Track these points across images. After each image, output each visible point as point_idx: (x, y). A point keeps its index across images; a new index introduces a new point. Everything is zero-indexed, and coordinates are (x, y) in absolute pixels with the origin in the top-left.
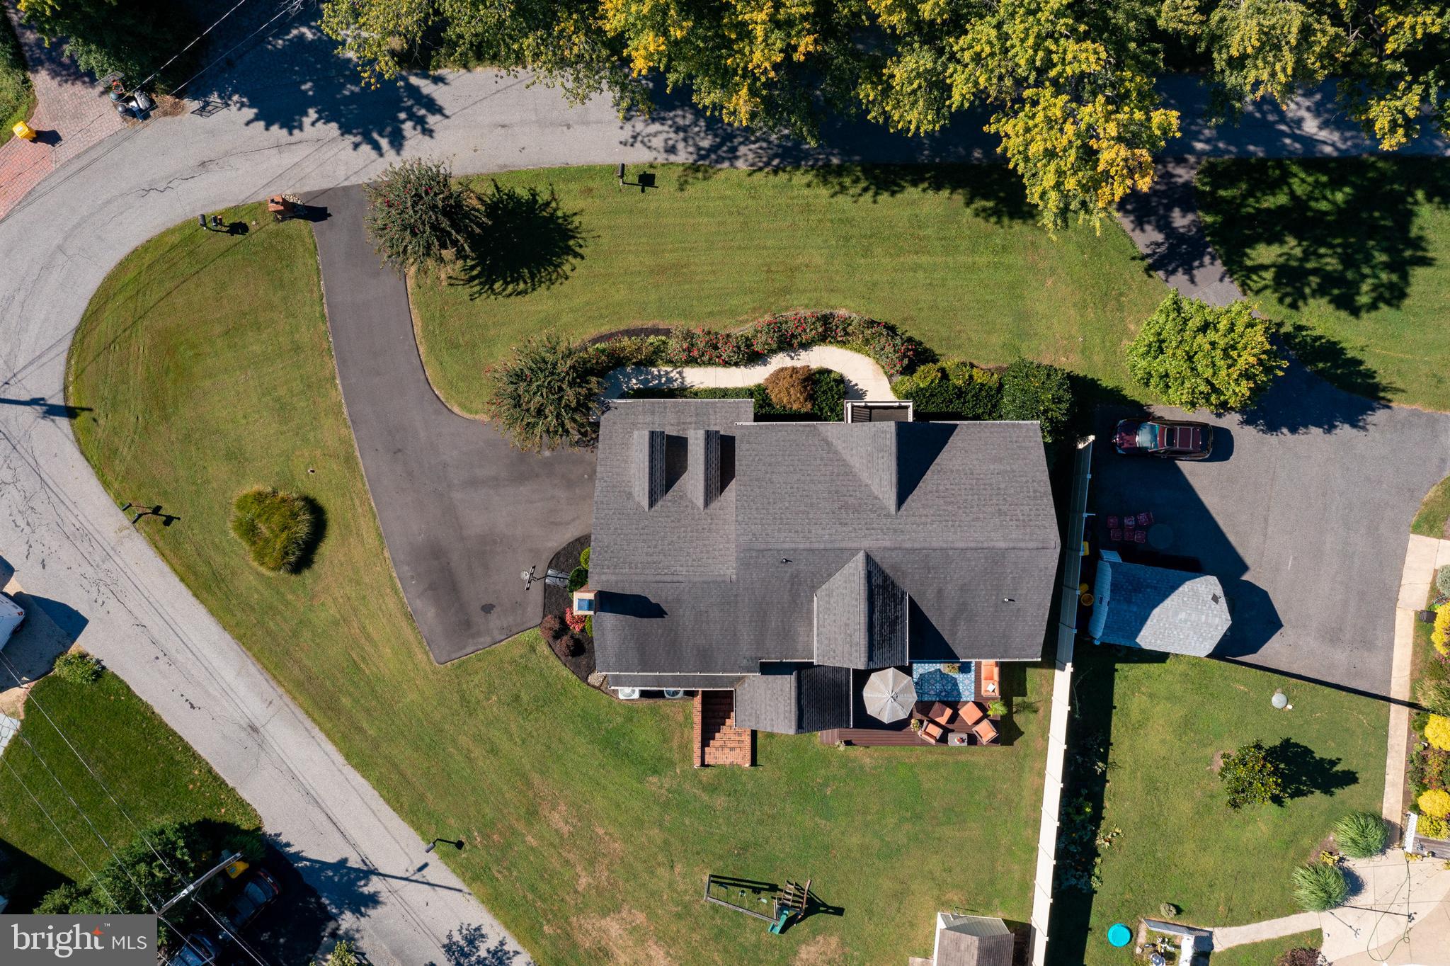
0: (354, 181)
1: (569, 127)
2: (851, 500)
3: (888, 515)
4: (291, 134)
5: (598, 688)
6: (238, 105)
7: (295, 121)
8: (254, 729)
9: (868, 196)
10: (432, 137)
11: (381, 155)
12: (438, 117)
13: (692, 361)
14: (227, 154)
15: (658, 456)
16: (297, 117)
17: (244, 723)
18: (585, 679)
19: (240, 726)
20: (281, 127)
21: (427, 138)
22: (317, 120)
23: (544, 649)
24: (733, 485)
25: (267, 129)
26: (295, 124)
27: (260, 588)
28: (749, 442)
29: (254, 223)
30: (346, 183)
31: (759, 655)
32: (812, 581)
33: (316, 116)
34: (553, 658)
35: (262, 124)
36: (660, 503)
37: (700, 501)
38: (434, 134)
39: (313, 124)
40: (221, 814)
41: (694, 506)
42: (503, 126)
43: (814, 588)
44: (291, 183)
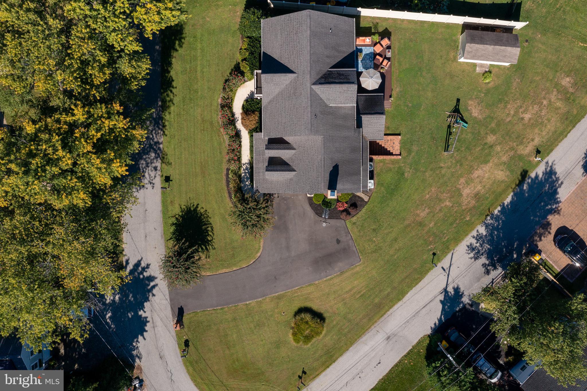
0: (168, 297)
1: (146, 210)
2: (292, 91)
3: (298, 77)
4: (149, 322)
5: (370, 197)
6: (137, 343)
7: (143, 320)
8: (388, 338)
9: (174, 90)
10: (150, 265)
11: (157, 285)
12: (142, 262)
13: (239, 159)
14: (157, 348)
15: (275, 168)
16: (142, 319)
17: (386, 342)
18: (366, 203)
19: (387, 343)
20: (146, 326)
21: (150, 266)
22: (143, 310)
23: (354, 219)
24: (286, 138)
25: (147, 331)
26: (145, 320)
27: (331, 335)
28: (270, 133)
29: (184, 337)
30: (169, 300)
31: (353, 128)
32: (323, 106)
33: (142, 311)
34: (358, 216)
35: (145, 333)
36: (294, 168)
37: (293, 151)
38: (149, 264)
39: (145, 312)
40: (423, 351)
41: (295, 154)
42: (146, 237)
43: (326, 106)
44: (169, 322)
